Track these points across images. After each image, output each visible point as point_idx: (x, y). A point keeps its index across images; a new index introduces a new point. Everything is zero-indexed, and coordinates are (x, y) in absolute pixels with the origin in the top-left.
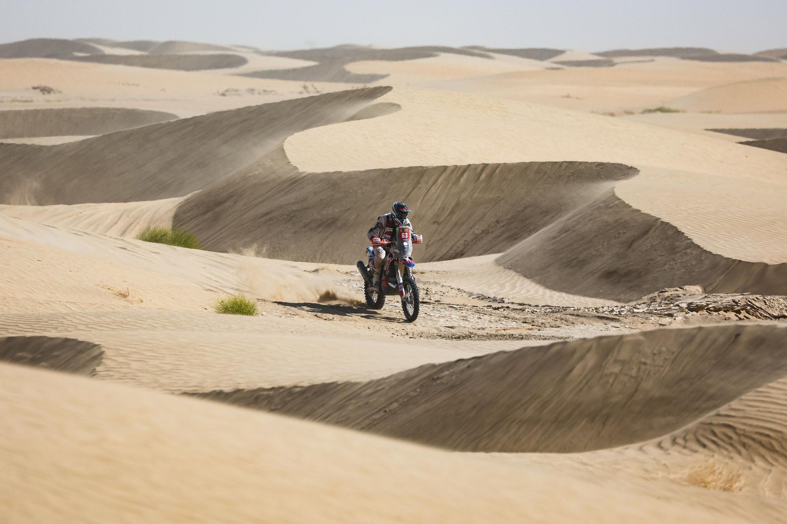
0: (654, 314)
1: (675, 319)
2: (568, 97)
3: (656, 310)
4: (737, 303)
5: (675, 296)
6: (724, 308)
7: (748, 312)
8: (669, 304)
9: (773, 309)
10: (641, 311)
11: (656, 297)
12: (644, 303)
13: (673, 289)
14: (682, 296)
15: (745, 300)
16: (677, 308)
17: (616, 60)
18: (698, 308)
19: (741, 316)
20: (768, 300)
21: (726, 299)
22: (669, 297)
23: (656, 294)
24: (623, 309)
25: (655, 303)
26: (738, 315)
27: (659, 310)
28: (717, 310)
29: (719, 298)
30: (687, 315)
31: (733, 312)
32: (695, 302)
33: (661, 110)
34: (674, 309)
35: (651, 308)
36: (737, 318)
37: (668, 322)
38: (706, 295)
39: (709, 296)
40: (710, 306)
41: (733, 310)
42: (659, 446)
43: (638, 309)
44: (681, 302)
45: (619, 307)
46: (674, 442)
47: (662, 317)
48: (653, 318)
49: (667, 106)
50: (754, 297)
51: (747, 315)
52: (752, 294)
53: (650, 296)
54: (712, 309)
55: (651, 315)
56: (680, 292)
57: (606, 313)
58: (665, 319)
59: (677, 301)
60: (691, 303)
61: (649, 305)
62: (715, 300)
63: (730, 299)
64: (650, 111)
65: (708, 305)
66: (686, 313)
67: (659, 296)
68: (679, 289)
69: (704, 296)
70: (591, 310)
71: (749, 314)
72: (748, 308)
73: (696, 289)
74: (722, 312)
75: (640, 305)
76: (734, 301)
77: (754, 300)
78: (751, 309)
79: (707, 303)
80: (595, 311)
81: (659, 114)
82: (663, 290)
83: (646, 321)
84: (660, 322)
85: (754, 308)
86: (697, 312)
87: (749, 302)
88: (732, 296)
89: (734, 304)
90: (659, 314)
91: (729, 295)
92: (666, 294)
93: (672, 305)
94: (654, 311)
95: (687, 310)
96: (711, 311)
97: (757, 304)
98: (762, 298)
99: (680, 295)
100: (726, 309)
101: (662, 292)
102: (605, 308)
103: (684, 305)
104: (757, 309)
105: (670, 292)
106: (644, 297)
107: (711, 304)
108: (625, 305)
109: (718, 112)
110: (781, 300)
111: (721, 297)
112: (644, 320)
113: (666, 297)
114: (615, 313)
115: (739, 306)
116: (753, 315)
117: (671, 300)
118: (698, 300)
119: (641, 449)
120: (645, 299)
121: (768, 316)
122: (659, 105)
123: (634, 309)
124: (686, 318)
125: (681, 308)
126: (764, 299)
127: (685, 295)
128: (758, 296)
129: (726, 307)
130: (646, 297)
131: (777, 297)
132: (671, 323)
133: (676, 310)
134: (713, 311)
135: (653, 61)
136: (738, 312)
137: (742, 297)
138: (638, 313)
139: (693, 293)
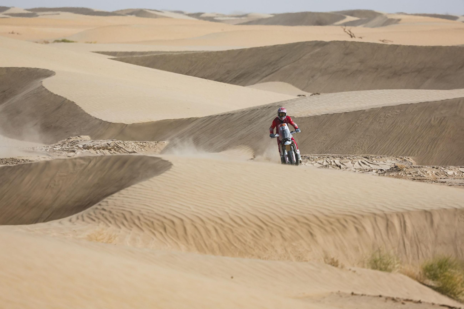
0: (65, 151)
1: (76, 153)
2: (13, 33)
3: (66, 148)
4: (109, 145)
5: (76, 141)
6: (102, 147)
7: (115, 150)
8: (73, 145)
9: (128, 148)
10: (58, 149)
11: (65, 142)
12: (59, 145)
13: (75, 137)
14: (80, 141)
15: (114, 143)
16: (77, 147)
17: (38, 13)
18: (88, 148)
19: (112, 152)
20: (126, 143)
21: (103, 143)
22: (72, 141)
23: (66, 140)
24: (48, 148)
25: (65, 145)
26: (110, 151)
27: (67, 149)
28: (99, 149)
29: (99, 142)
30: (83, 151)
31: (107, 150)
32: (87, 144)
33: (64, 41)
34: (75, 148)
35: (63, 147)
36: (109, 153)
37: (72, 155)
38: (93, 141)
39: (94, 141)
40: (95, 146)
41: (107, 149)
42: (70, 221)
43: (56, 148)
44: (79, 144)
45: (46, 147)
46: (78, 218)
47: (69, 152)
48: (64, 153)
49: (68, 39)
50: (118, 141)
51: (115, 152)
52: (117, 140)
53: (62, 141)
54: (96, 148)
55: (63, 151)
56: (79, 139)
57: (38, 150)
58: (70, 154)
59: (77, 144)
60: (85, 145)
61: (62, 146)
62: (98, 143)
63: (106, 142)
64: (58, 41)
65: (94, 146)
66: (82, 150)
67: (67, 141)
68: (78, 137)
69: (91, 141)
70: (30, 148)
71: (116, 151)
72: (115, 147)
73: (87, 138)
74: (101, 150)
75: (57, 146)
76: (108, 144)
77: (118, 143)
78: (117, 148)
79: (94, 145)
80: (32, 149)
81: (63, 43)
82: (69, 138)
83: (60, 154)
84: (68, 155)
85: (119, 148)
86: (88, 150)
87: (116, 144)
88: (107, 141)
89: (107, 145)
90: (68, 151)
91: (105, 140)
92: (71, 140)
93: (74, 146)
94: (65, 149)
95: (82, 149)
96: (96, 149)
97: (120, 145)
98: (123, 142)
99: (79, 141)
100: (103, 148)
101: (68, 139)
102: (38, 148)
103: (81, 146)
104: (120, 148)
105: (73, 139)
106: (59, 142)
107: (95, 145)
108: (49, 146)
109: (95, 43)
110: (133, 144)
111: (101, 142)
112: (59, 154)
113: (71, 141)
114: (43, 150)
115: (110, 146)
116: (118, 151)
117: (73, 143)
118: (89, 143)
119: (60, 223)
120: (60, 142)
121: (126, 152)
122: (63, 38)
123: (54, 148)
124: (82, 153)
125: (79, 147)
126: (124, 143)
127: (81, 140)
128: (120, 141)
129: (104, 147)
130: (60, 141)
131: (131, 142)
132: (74, 155)
133: (76, 148)
134: (97, 149)
135: (59, 14)
136: (110, 150)
137: (112, 141)
138: (56, 150)
139: (85, 139)
